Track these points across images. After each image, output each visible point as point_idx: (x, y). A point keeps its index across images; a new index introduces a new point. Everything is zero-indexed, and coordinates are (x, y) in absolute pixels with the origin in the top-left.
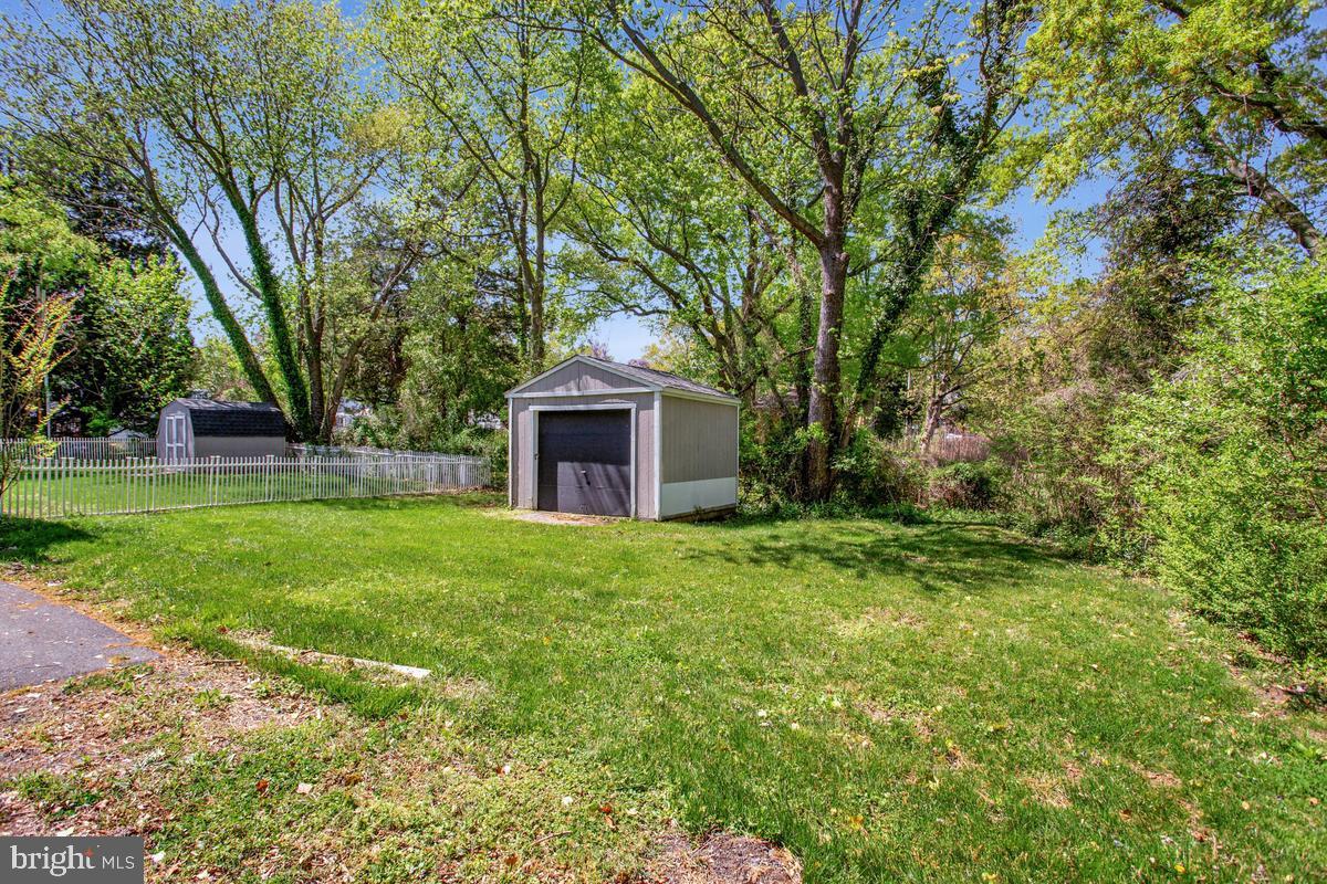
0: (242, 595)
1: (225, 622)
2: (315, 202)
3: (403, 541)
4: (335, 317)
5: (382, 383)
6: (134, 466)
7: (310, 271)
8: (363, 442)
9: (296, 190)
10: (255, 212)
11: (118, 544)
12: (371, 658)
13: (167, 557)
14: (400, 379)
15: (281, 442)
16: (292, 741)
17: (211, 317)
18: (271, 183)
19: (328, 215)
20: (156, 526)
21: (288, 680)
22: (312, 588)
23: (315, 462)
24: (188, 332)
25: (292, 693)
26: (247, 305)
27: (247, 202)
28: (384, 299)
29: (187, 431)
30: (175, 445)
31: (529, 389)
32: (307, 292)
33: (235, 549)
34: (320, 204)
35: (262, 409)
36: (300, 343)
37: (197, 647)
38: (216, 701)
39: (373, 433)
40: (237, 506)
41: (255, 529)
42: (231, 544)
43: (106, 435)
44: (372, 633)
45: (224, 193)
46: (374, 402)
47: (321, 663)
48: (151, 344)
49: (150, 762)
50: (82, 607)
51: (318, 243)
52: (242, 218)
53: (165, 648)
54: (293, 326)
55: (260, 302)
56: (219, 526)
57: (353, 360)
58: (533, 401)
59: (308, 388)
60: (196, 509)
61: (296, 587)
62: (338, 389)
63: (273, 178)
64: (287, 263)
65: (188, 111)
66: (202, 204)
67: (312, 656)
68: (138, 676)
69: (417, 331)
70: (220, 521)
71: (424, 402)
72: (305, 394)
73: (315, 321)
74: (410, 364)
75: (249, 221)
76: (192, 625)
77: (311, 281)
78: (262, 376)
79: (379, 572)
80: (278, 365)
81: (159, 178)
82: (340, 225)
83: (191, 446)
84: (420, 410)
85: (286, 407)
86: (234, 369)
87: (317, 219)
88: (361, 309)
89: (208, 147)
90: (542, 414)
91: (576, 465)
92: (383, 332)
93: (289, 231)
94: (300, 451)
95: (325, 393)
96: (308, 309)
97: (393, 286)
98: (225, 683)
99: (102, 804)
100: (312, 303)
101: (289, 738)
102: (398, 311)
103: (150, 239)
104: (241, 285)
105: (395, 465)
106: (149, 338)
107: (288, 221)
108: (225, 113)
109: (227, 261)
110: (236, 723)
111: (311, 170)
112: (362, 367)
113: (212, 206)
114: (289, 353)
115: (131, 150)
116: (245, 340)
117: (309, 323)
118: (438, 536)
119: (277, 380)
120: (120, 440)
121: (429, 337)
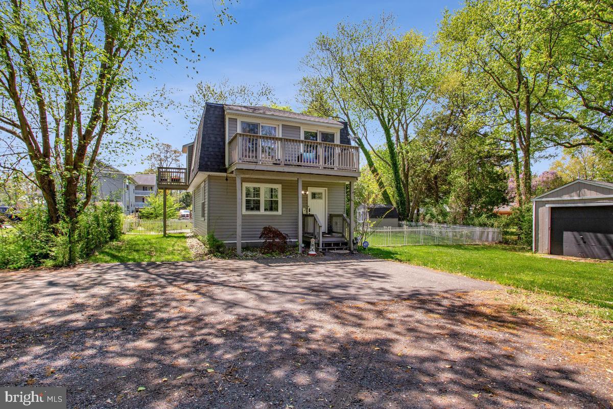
4: (414, 166)
27: (387, 124)
31: (547, 196)
32: (403, 157)
58: (548, 202)
62: (417, 197)
73: (406, 168)
75: (388, 131)
78: (387, 193)
90: (552, 208)
91: (576, 233)
96: (404, 164)
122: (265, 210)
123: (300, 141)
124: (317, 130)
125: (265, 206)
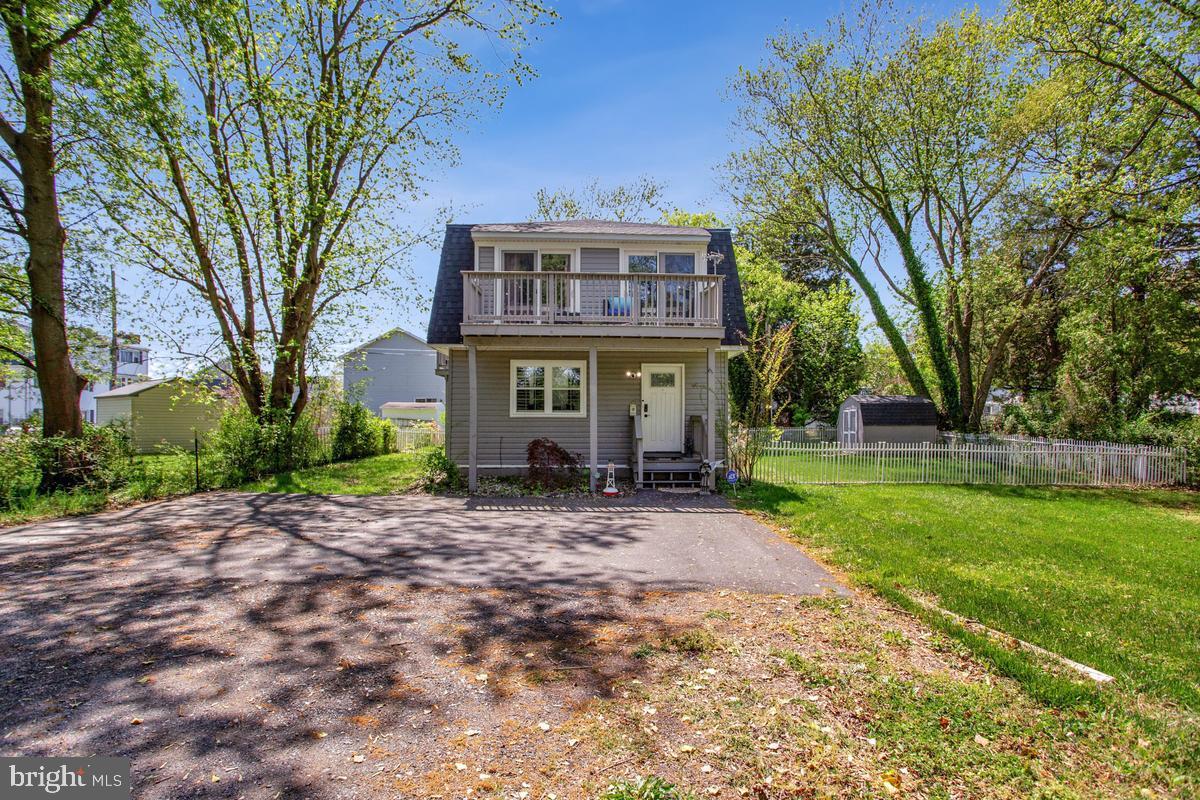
0: (910, 560)
1: (899, 580)
2: (962, 205)
3: (1066, 534)
4: (983, 309)
5: (1035, 370)
6: (825, 448)
7: (958, 270)
8: (1013, 431)
9: (945, 202)
10: (909, 232)
11: (819, 506)
12: (1039, 645)
13: (851, 521)
14: (1058, 364)
15: (932, 430)
16: (966, 695)
17: (875, 327)
18: (922, 202)
19: (974, 216)
20: (841, 495)
21: (958, 641)
22: (971, 566)
23: (965, 449)
24: (857, 341)
25: (962, 654)
26: (903, 312)
27: (902, 223)
28: (1037, 283)
29: (858, 422)
30: (849, 433)
32: (956, 292)
33: (899, 521)
34: (967, 206)
35: (916, 401)
36: (950, 338)
37: (880, 595)
38: (900, 641)
39: (1025, 422)
40: (898, 484)
41: (916, 506)
42: (897, 517)
43: (803, 425)
44: (1038, 620)
45: (884, 221)
46: (1027, 391)
47: (986, 636)
48: (832, 354)
49: (858, 671)
50: (803, 548)
51: (966, 243)
52: (898, 239)
53: (857, 589)
54: (944, 324)
55: (913, 307)
56: (886, 500)
57: (1002, 349)
59: (958, 380)
60: (867, 484)
61: (954, 562)
62: (987, 378)
63: (924, 197)
64: (939, 269)
65: (856, 167)
66: (867, 237)
67: (977, 627)
68: (843, 606)
69: (1078, 311)
70: (887, 496)
71: (1086, 387)
72: (955, 386)
73: (964, 317)
74: (1068, 347)
75: (904, 239)
76: (875, 576)
77: (960, 280)
78: (916, 372)
79: (1041, 562)
80: (929, 361)
81: (837, 225)
82: (988, 222)
83: (861, 432)
84: (1081, 394)
85: (938, 399)
86: (892, 368)
87: (963, 222)
88: (1011, 297)
89: (871, 189)
92: (1036, 316)
93: (938, 239)
94: (950, 438)
95: (974, 383)
96: (958, 307)
97: (1048, 266)
98: (904, 628)
99: (832, 688)
100: (961, 300)
101: (963, 692)
102: (1053, 291)
103: (831, 273)
104: (898, 295)
105: (1054, 454)
106: (831, 349)
107: (937, 230)
108: (884, 156)
109: (887, 277)
110: (915, 662)
111: (957, 178)
112: (1012, 354)
113: (875, 235)
114: (940, 349)
115: (819, 210)
116: (903, 342)
117: (958, 319)
118: (1110, 535)
119: (929, 373)
120: (812, 429)
121: (1092, 315)
122: (555, 408)
123: (618, 277)
124: (656, 252)
125: (553, 402)
